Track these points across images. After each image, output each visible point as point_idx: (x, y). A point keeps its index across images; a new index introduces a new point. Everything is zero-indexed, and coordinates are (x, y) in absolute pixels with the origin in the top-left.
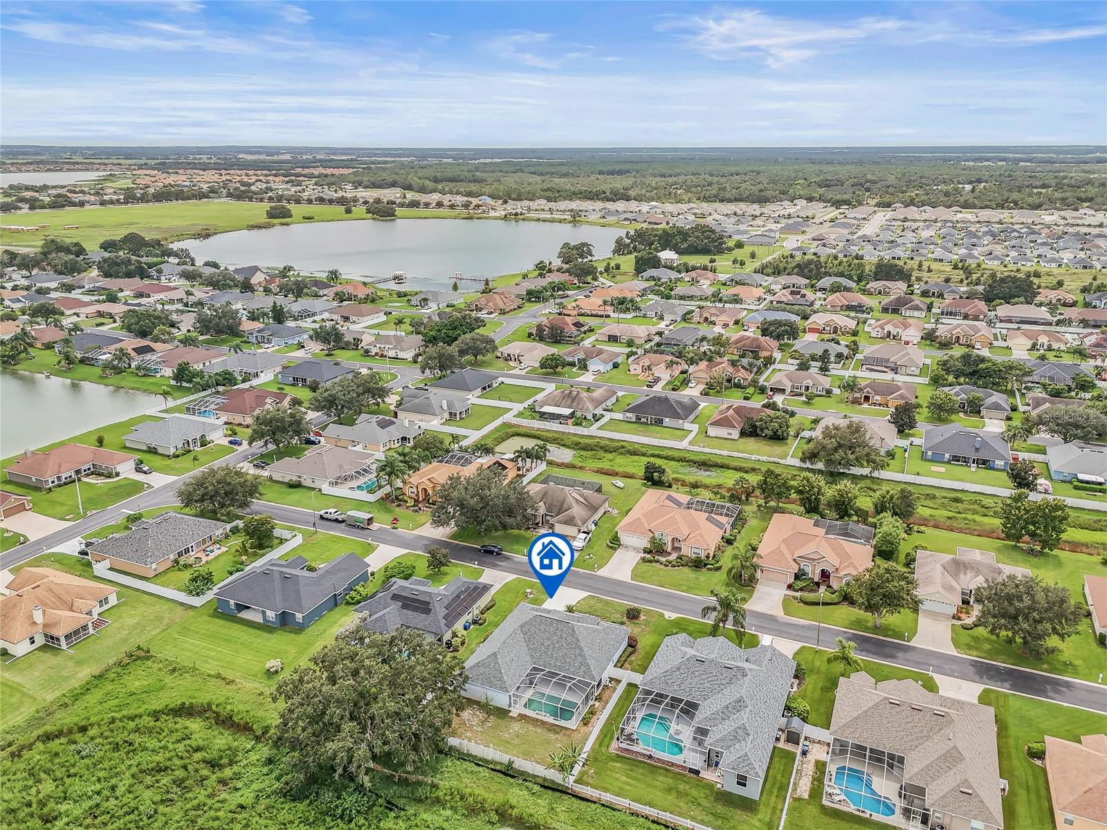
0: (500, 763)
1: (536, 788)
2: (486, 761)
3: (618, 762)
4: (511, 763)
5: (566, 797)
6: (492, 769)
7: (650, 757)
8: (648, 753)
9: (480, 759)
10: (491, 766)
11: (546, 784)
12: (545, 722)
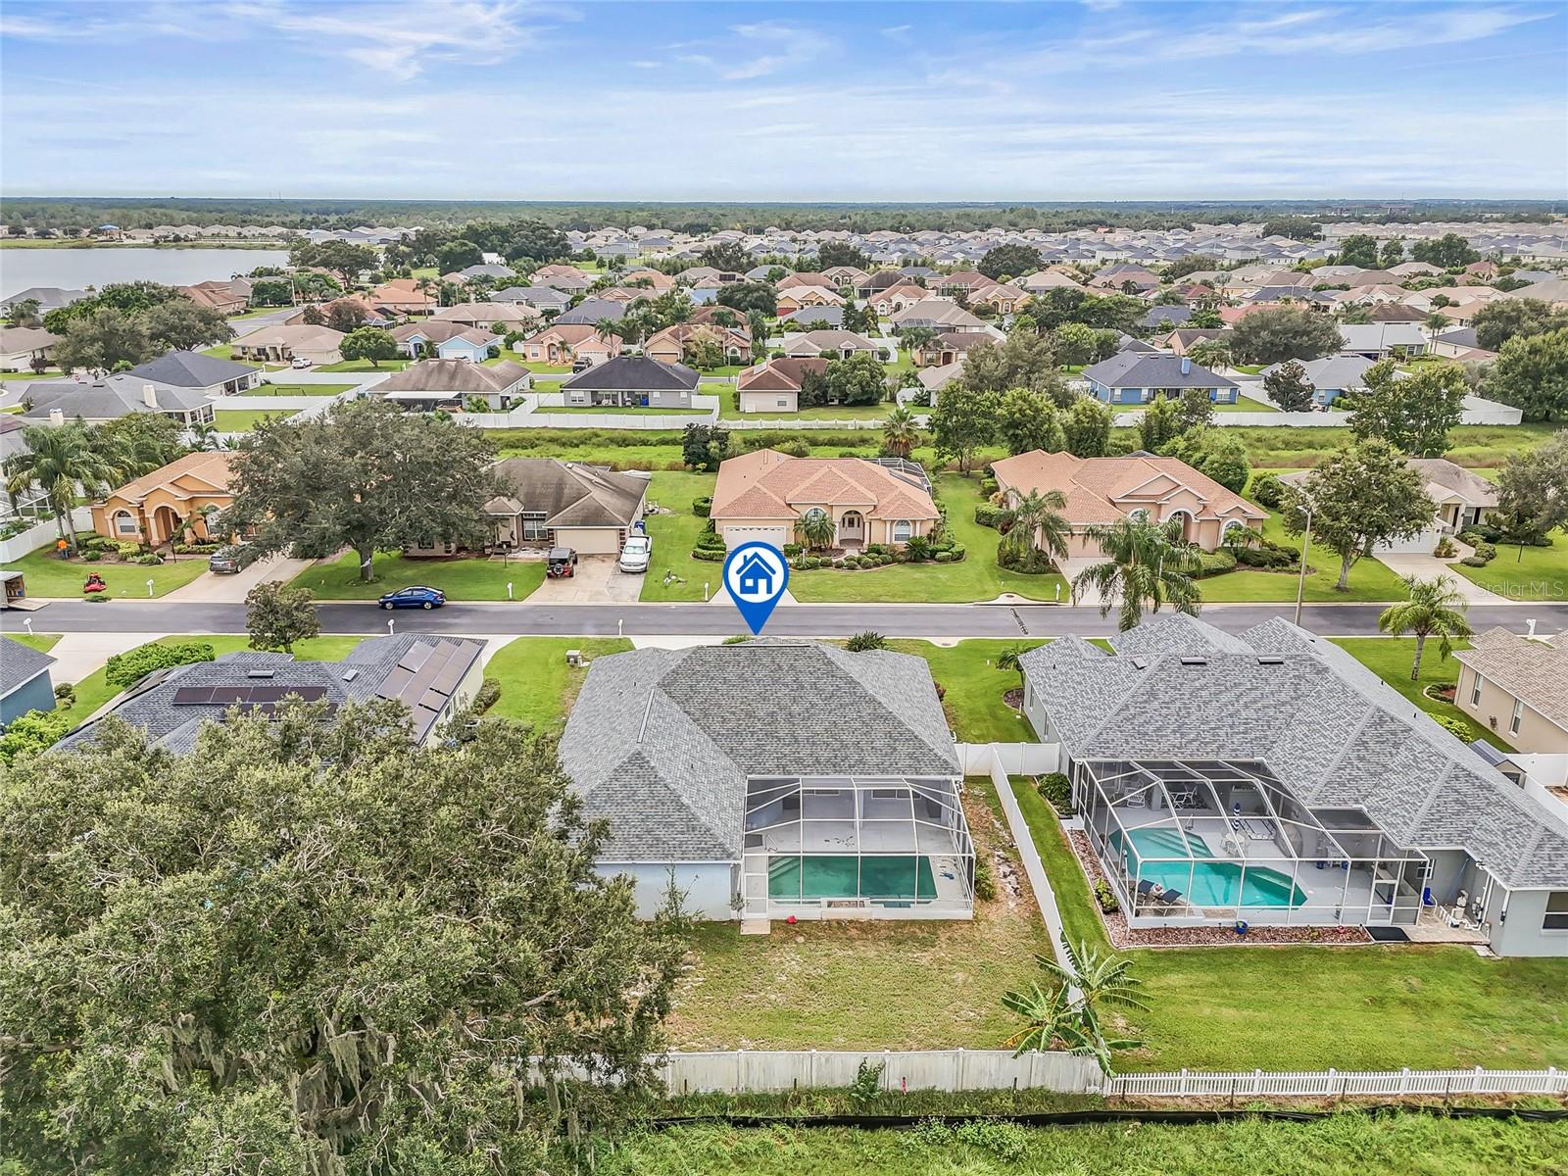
0: (825, 1092)
1: (1016, 1136)
3: (1165, 971)
4: (868, 1076)
5: (1126, 1132)
6: (810, 1123)
7: (1242, 930)
8: (1227, 922)
9: (745, 1101)
10: (801, 1112)
11: (1033, 1110)
12: (870, 924)
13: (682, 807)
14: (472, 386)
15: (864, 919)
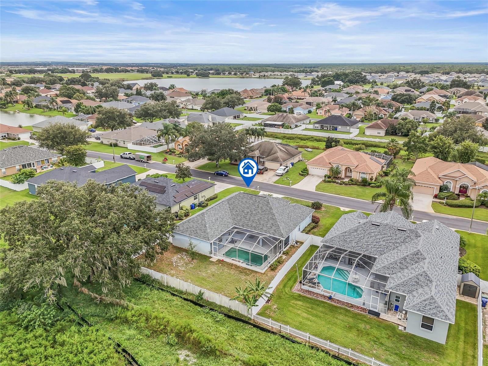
0: (192, 294)
1: (221, 317)
2: (181, 292)
3: (300, 300)
4: (201, 294)
5: (248, 327)
6: (185, 299)
7: (330, 298)
8: (328, 295)
9: (177, 291)
10: (184, 296)
11: (231, 314)
12: (239, 267)
13: (205, 226)
14: (288, 121)
15: (238, 265)
